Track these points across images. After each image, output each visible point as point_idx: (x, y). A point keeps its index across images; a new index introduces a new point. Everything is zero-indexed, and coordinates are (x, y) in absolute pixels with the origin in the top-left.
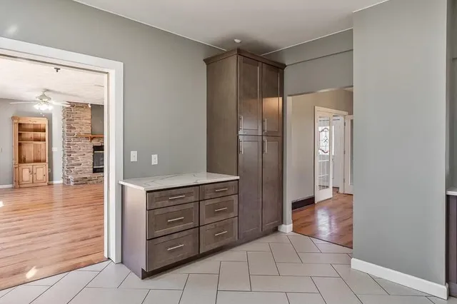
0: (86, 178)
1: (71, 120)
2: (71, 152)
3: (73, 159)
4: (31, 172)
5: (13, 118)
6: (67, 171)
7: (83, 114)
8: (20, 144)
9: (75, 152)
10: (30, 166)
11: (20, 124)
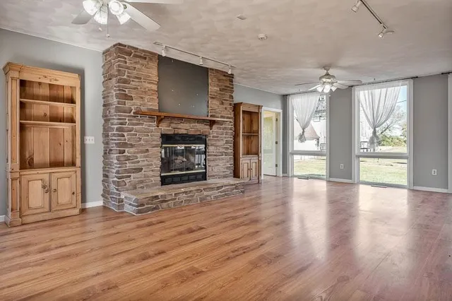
0: (156, 197)
1: (125, 82)
2: (125, 145)
3: (128, 159)
4: (47, 189)
5: (8, 67)
6: (118, 184)
7: (145, 71)
8: (23, 128)
9: (132, 146)
10: (44, 174)
11: (23, 83)
